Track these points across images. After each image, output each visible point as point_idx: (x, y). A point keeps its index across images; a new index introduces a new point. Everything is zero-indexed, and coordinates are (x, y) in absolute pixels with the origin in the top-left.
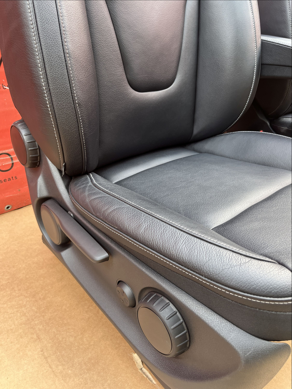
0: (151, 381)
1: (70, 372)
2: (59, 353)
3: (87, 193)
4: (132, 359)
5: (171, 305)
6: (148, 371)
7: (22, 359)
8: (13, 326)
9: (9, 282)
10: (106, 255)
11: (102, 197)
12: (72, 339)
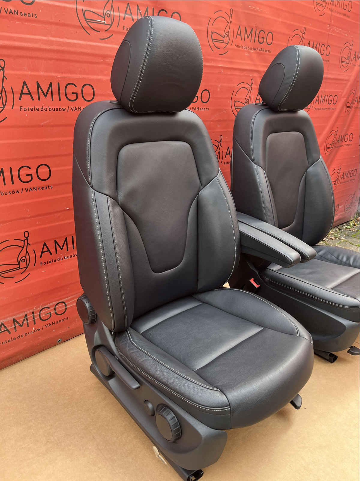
0: (164, 462)
1: (115, 457)
2: (108, 447)
3: (127, 348)
4: (153, 450)
5: (172, 413)
6: (162, 456)
7: (86, 451)
8: (77, 431)
9: (69, 401)
10: (138, 385)
11: (136, 352)
12: (115, 439)
